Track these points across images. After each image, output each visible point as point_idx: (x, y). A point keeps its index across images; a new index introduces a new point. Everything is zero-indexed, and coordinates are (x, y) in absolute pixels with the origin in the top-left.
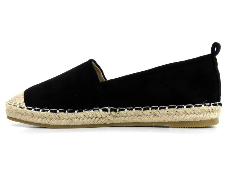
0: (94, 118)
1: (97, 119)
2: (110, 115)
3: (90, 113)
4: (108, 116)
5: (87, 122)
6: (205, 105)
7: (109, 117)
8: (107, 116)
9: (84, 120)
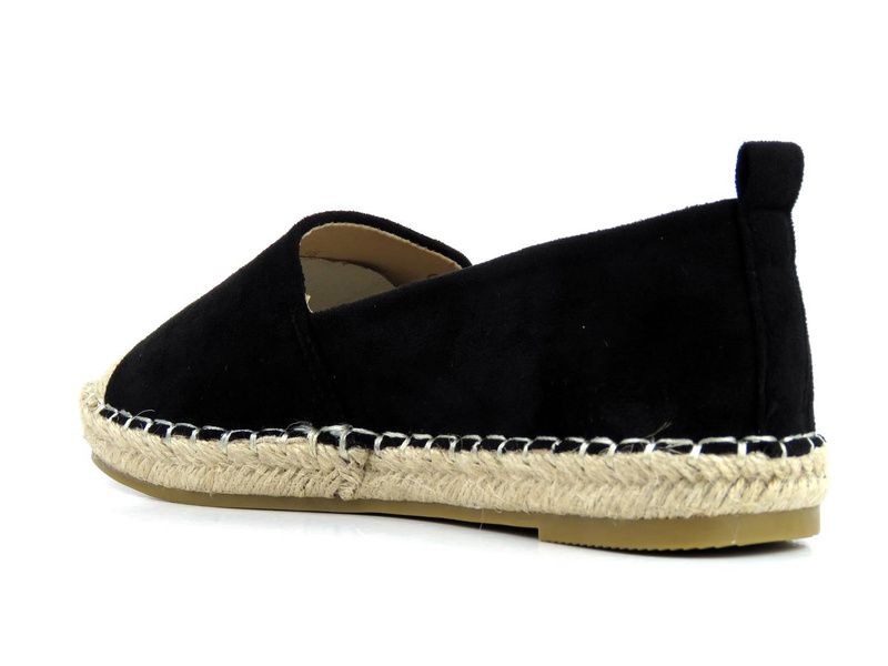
0: (291, 472)
1: (301, 474)
2: (347, 462)
3: (274, 446)
4: (341, 468)
5: (266, 484)
6: (662, 447)
7: (344, 469)
8: (337, 466)
9: (255, 477)
